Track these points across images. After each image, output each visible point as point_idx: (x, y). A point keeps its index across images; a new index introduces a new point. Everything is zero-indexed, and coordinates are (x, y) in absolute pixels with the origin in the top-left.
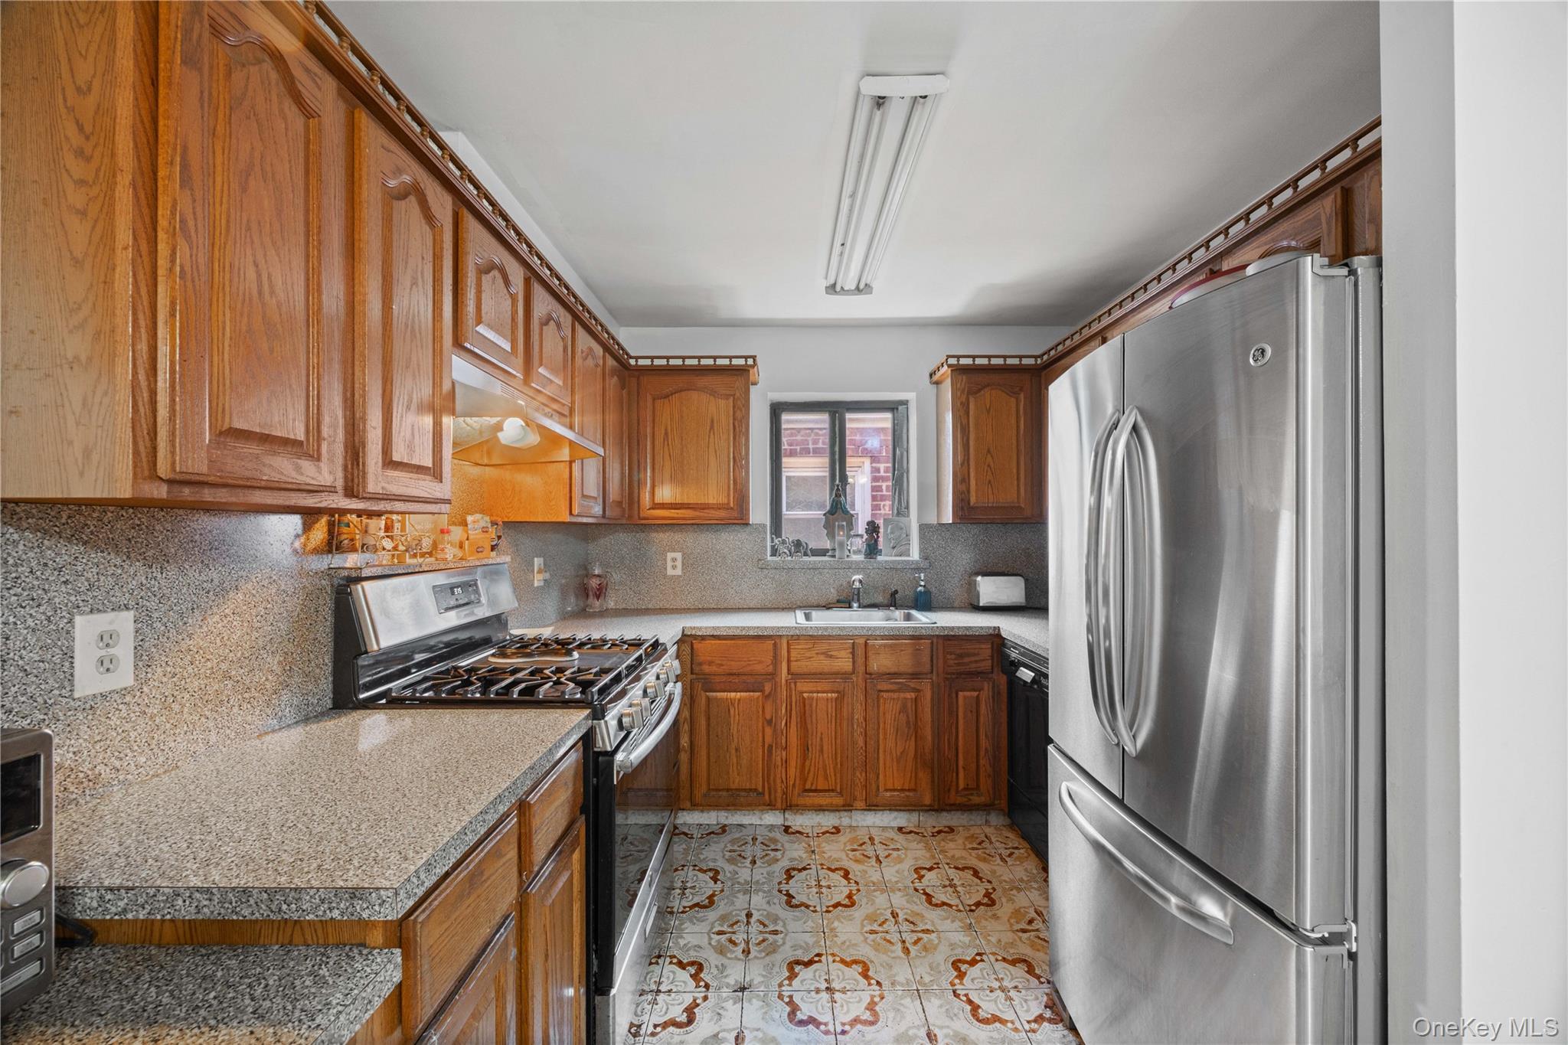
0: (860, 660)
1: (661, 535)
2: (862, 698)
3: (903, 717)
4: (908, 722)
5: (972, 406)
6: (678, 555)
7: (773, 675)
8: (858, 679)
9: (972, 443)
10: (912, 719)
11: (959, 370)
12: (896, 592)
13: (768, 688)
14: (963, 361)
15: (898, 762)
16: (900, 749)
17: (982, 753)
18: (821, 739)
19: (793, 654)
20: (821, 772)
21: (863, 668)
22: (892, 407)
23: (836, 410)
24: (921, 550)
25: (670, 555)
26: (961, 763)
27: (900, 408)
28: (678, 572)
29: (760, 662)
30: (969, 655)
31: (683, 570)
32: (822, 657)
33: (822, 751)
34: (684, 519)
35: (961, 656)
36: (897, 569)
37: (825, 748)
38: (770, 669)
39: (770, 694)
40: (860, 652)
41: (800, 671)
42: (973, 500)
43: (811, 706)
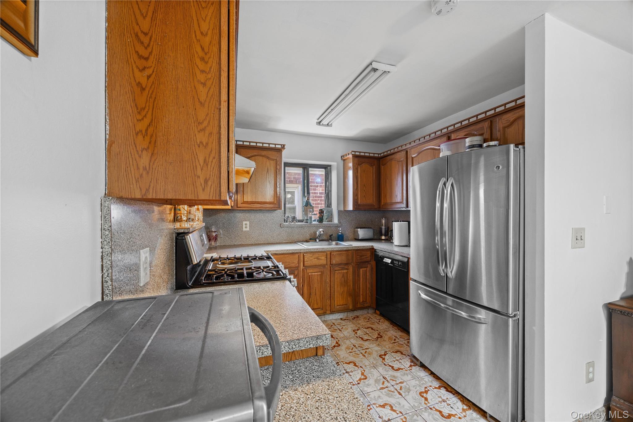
0: (329, 260)
1: (240, 214)
2: (329, 273)
3: (343, 279)
4: (345, 281)
5: (359, 169)
6: (248, 223)
7: (298, 267)
8: (328, 267)
9: (359, 182)
10: (346, 279)
11: (355, 156)
12: (332, 235)
13: (296, 273)
14: (357, 153)
15: (341, 295)
16: (342, 290)
17: (368, 289)
18: (316, 290)
19: (306, 259)
20: (315, 302)
21: (329, 263)
22: (325, 167)
23: (305, 167)
24: (339, 220)
25: (244, 223)
26: (361, 293)
27: (328, 168)
28: (248, 229)
29: (294, 263)
30: (363, 256)
31: (250, 228)
32: (316, 259)
33: (316, 294)
34: (256, 208)
35: (361, 256)
36: (330, 227)
37: (317, 293)
38: (297, 265)
39: (297, 274)
40: (329, 257)
41: (308, 265)
42: (359, 202)
43: (312, 278)
